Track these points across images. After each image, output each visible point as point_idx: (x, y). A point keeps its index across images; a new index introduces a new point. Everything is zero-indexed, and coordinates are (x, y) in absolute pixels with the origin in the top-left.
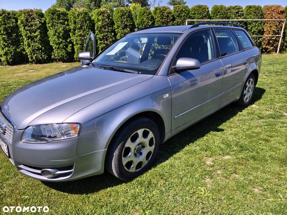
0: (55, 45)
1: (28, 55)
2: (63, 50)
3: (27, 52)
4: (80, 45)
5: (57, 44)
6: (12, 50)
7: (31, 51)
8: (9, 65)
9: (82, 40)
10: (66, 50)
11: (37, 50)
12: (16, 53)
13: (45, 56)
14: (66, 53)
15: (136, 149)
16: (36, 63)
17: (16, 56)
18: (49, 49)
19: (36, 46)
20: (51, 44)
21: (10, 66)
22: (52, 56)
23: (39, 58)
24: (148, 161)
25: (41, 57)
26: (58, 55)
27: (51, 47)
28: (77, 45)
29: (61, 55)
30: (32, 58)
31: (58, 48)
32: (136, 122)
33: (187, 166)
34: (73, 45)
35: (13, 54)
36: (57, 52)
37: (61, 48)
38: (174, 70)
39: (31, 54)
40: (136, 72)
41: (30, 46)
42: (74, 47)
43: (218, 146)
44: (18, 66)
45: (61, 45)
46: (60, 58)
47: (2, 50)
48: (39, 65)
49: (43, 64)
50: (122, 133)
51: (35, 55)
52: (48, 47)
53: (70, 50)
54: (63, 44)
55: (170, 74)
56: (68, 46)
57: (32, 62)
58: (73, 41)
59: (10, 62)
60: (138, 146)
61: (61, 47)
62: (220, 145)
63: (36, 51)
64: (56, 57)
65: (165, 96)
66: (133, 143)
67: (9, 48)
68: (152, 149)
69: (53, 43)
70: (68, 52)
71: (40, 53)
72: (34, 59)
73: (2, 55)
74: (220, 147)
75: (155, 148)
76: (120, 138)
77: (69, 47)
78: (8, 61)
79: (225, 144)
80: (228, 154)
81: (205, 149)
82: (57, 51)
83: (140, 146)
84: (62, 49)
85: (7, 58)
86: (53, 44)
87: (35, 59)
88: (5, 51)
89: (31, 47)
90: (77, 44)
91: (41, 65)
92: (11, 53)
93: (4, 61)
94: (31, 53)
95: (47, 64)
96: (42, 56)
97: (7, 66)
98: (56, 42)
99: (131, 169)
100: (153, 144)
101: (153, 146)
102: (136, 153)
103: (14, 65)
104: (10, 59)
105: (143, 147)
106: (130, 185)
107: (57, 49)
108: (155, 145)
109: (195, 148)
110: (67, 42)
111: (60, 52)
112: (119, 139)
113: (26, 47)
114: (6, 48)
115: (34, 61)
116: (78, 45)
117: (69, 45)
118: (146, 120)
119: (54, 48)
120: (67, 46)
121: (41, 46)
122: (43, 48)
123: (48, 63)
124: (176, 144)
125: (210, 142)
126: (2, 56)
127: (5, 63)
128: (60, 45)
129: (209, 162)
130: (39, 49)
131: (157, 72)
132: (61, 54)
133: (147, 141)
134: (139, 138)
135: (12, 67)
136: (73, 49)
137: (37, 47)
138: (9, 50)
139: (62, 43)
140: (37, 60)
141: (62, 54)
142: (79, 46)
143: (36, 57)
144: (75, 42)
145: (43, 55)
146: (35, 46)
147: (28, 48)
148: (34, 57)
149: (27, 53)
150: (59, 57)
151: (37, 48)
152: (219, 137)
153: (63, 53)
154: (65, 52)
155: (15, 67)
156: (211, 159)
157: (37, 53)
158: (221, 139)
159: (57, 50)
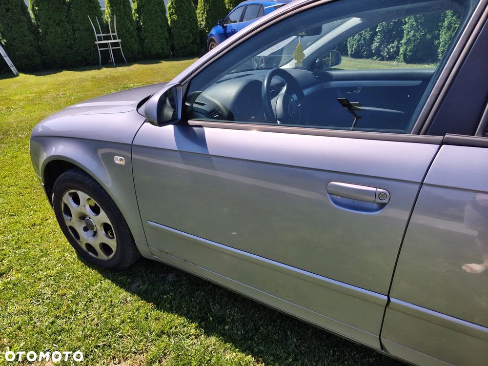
1: (440, 47)
3: (441, 40)
6: (419, 36)
7: (447, 40)
12: (423, 41)
17: (422, 46)
41: (450, 30)
47: (406, 36)
59: (408, 57)
67: (417, 32)
73: (403, 44)
85: (406, 50)
88: (409, 37)
89: (451, 32)
92: (415, 41)
93: (402, 54)
134: (81, 204)
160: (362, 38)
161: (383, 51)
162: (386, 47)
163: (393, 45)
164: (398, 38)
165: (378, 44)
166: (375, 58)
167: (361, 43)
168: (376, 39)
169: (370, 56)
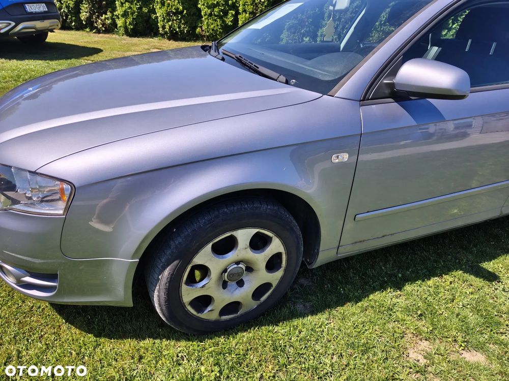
0: (205, 8)
1: (159, 21)
2: (218, 20)
3: (158, 15)
4: (250, 14)
5: (209, 7)
6: (135, 9)
7: (165, 15)
8: (127, 36)
9: (256, 4)
10: (224, 22)
11: (175, 14)
12: (140, 14)
13: (186, 27)
14: (222, 27)
15: (228, 270)
16: (169, 39)
17: (141, 20)
18: (194, 14)
19: (174, 5)
20: (199, 6)
21: (128, 38)
22: (198, 30)
23: (175, 30)
24: (258, 302)
25: (179, 27)
26: (208, 27)
27: (199, 10)
28: (244, 13)
29: (213, 30)
30: (164, 27)
31: (210, 15)
32: (235, 208)
33: (352, 345)
34: (237, 13)
35: (135, 17)
36: (207, 23)
37: (215, 16)
38: (387, 91)
39: (163, 21)
40: (283, 78)
41: (164, 6)
42: (240, 17)
43: (458, 315)
44: (139, 39)
45: (216, 10)
46: (210, 35)
47: (121, 7)
48: (174, 42)
49: (181, 41)
50: (189, 231)
51: (170, 23)
52: (194, 10)
53: (231, 21)
54: (220, 8)
55: (371, 99)
56: (228, 12)
57: (163, 36)
58: (238, 5)
59: (129, 30)
60: (236, 266)
61: (215, 13)
62: (467, 312)
63: (172, 16)
64: (203, 31)
65: (338, 157)
66: (218, 258)
67: (132, 4)
68: (275, 278)
69: (204, 5)
70: (227, 25)
71: (178, 19)
72: (167, 30)
73: (120, 16)
74: (463, 320)
75: (283, 278)
76: (180, 240)
77: (230, 15)
78: (126, 28)
79: (482, 315)
80: (481, 347)
81: (419, 312)
82: (207, 21)
83: (240, 266)
84: (216, 18)
85: (126, 23)
86: (202, 6)
87: (169, 30)
88: (124, 9)
89: (166, 7)
90: (245, 11)
91: (177, 42)
92: (132, 14)
93: (121, 27)
94: (164, 19)
95: (186, 43)
96: (181, 26)
97: (125, 37)
98: (208, 3)
99: (206, 312)
100: (281, 267)
101: (279, 274)
102: (226, 279)
103: (135, 37)
104: (130, 24)
105: (250, 269)
106: (196, 347)
107: (208, 17)
108: (285, 270)
109: (394, 300)
110: (228, 5)
111: (212, 24)
112: (177, 242)
113: (158, 7)
114: (127, 3)
115: (166, 33)
116: (246, 13)
117: (230, 12)
118: (266, 208)
119: (203, 14)
120: (226, 13)
121: (181, 8)
122: (185, 12)
123: (188, 41)
124: (352, 275)
125: (440, 295)
126: (118, 18)
127: (122, 30)
128: (214, 9)
129: (416, 353)
130: (177, 12)
131: (336, 88)
132: (212, 26)
133: (261, 258)
134: (239, 248)
135: (130, 39)
136: (236, 20)
137: (175, 8)
138: (130, 8)
139: (219, 6)
140: (171, 32)
141: (214, 27)
142: (247, 15)
143: (170, 27)
144: (241, 7)
145: (183, 24)
146: (172, 7)
147: (160, 8)
148: (167, 27)
149: (157, 18)
150: (208, 32)
151: (174, 11)
152: (471, 290)
153: (217, 25)
154: (221, 25)
155: (135, 40)
156: (425, 345)
157: (173, 20)
158: (477, 297)
159: (207, 19)
160: (64, 6)
161: (96, 22)
162: (98, 17)
163: (106, 16)
164: (110, 9)
165: (88, 14)
166: (88, 30)
167: (64, 11)
168: (83, 8)
169: (80, 27)
